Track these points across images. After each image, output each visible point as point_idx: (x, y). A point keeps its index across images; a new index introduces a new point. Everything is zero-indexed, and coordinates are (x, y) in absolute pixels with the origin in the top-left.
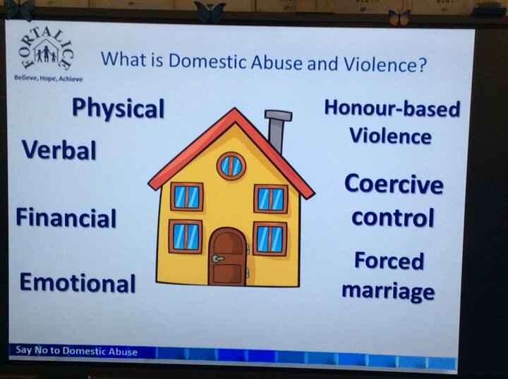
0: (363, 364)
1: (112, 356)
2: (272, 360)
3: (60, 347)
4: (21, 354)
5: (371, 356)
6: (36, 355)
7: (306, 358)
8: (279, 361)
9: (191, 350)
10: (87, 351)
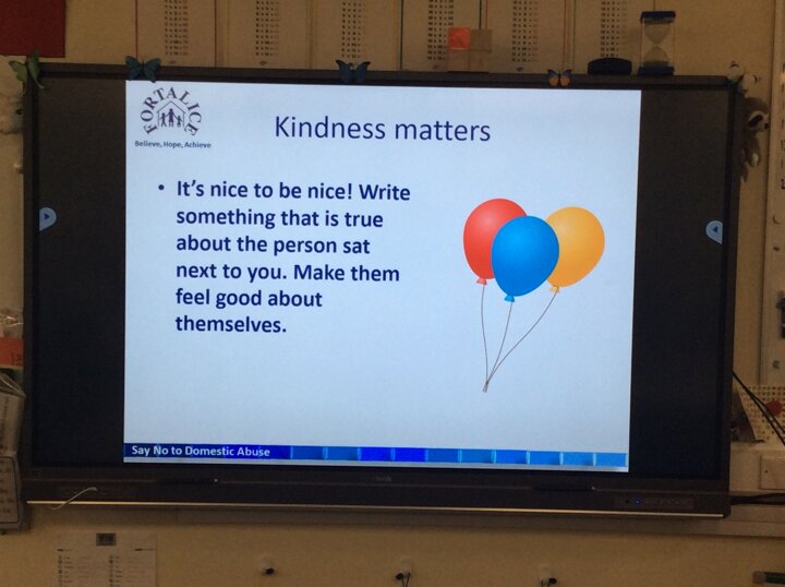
0: (524, 462)
1: (241, 456)
2: (422, 460)
3: (183, 446)
4: (138, 455)
5: (532, 453)
6: (155, 456)
7: (460, 457)
8: (430, 460)
9: (331, 449)
10: (213, 452)
